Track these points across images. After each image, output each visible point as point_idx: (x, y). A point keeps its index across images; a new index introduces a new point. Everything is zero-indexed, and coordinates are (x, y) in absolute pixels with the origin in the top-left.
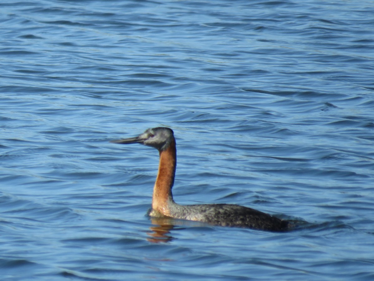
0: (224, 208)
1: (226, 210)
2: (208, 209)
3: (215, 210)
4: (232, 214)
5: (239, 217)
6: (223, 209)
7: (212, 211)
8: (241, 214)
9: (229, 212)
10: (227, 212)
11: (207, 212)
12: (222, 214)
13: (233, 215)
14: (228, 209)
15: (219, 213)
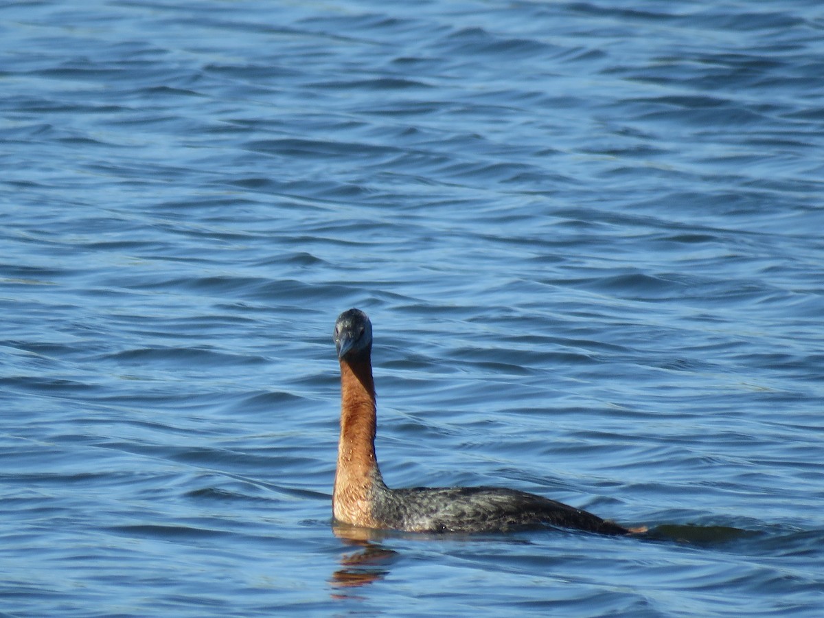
4: (490, 514)
5: (505, 520)
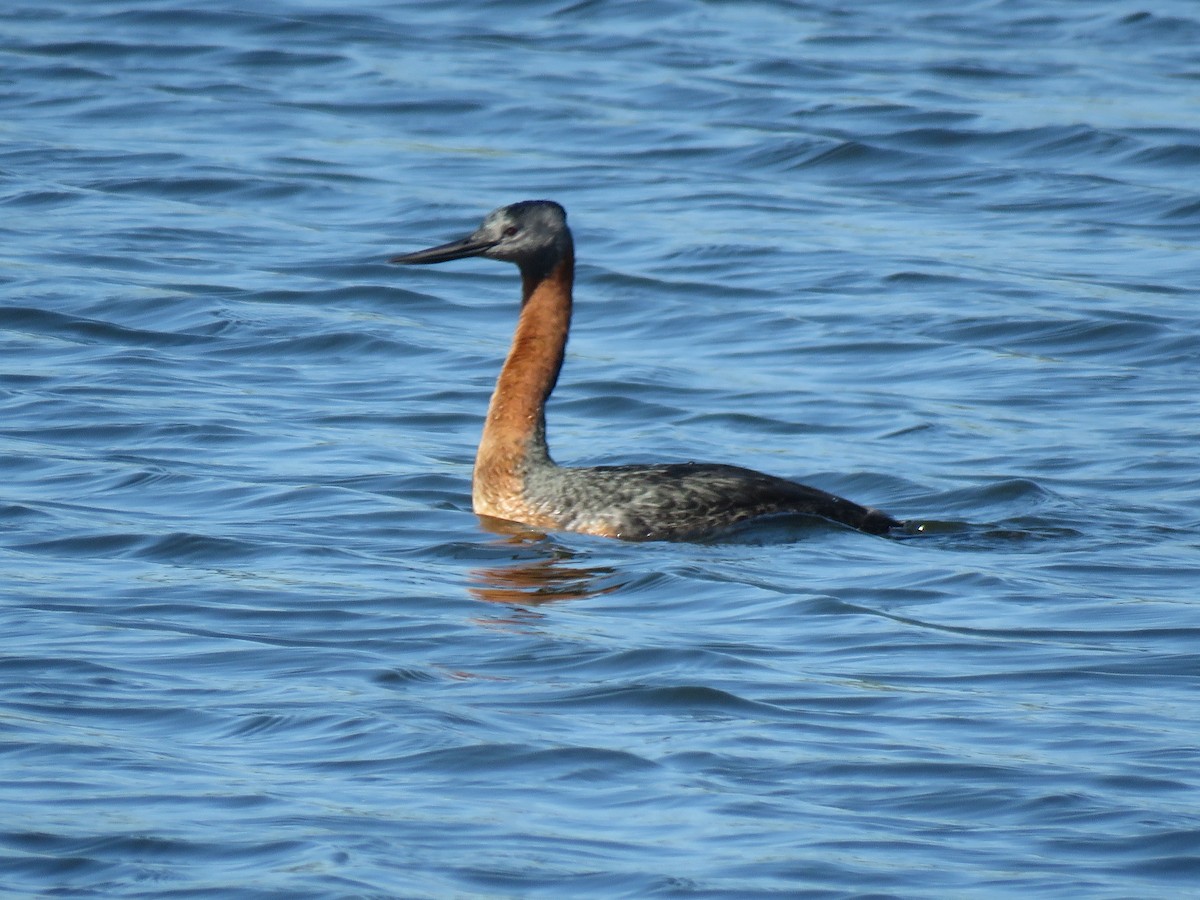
0: (688, 484)
1: (694, 493)
2: (638, 490)
3: (661, 495)
4: (712, 505)
6: (683, 490)
7: (648, 500)
8: (739, 505)
9: (703, 499)
10: (694, 499)
11: (637, 502)
12: (680, 509)
13: (714, 509)
14: (699, 490)
15: (672, 504)
